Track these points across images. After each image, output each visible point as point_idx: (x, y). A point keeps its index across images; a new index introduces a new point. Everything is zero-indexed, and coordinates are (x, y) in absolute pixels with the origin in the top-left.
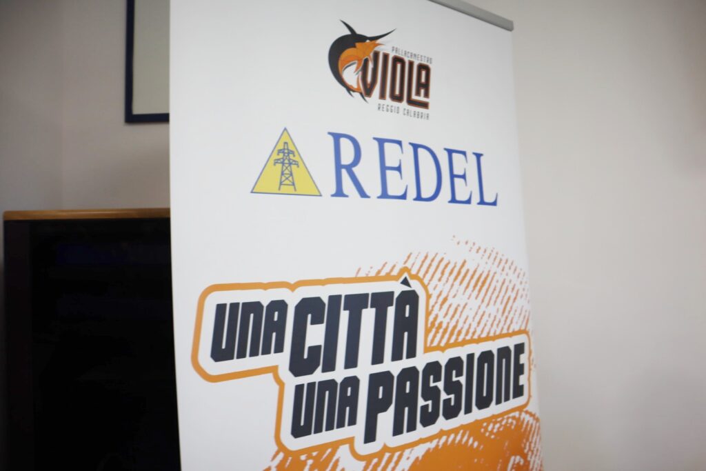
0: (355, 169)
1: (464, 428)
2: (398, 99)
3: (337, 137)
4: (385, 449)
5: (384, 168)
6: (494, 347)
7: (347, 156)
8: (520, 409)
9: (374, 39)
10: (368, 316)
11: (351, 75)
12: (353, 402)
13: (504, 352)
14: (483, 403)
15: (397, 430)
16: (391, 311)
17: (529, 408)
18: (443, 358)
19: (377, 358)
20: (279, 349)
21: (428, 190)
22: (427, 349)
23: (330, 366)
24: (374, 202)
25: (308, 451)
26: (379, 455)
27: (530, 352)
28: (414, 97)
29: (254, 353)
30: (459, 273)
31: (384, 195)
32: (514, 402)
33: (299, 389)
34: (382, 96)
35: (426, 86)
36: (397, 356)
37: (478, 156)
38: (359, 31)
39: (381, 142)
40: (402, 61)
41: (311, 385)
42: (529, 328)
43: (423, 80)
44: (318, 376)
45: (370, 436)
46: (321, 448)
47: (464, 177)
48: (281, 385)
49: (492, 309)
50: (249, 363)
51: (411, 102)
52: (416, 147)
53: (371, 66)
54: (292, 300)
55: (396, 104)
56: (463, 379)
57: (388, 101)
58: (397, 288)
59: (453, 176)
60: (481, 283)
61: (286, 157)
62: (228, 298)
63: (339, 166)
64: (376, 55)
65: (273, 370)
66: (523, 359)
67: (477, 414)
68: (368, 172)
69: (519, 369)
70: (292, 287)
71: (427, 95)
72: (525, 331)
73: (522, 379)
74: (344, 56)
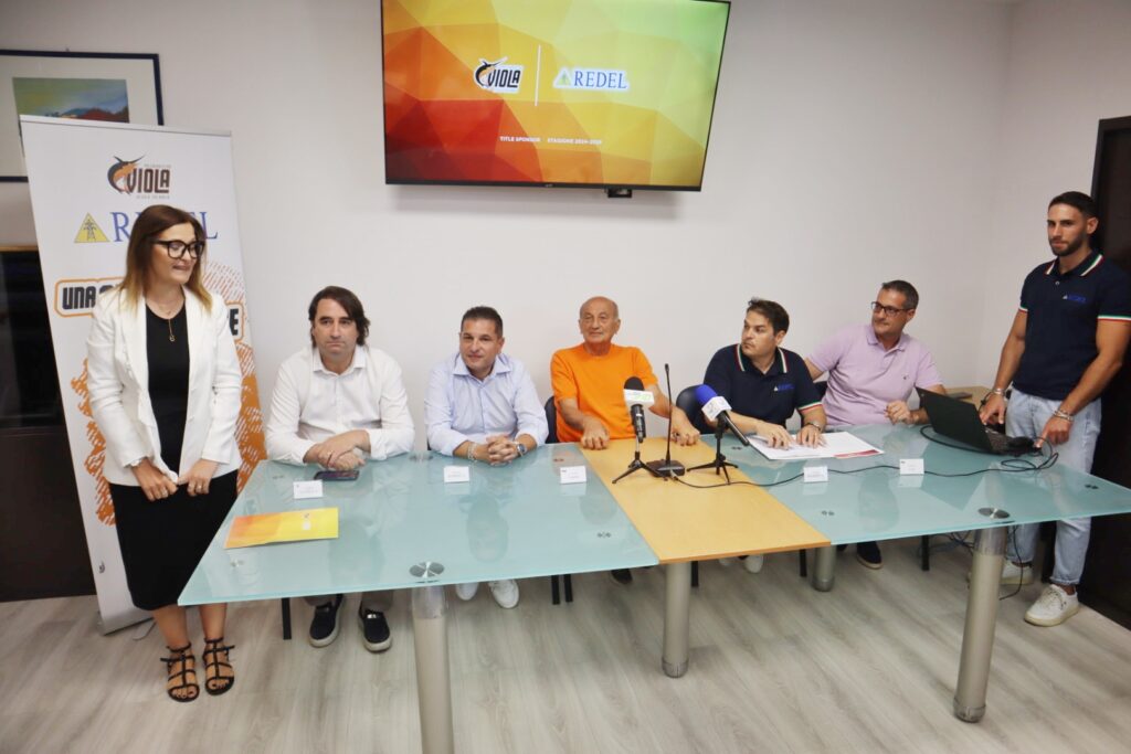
2: (150, 191)
3: (115, 215)
7: (122, 222)
8: (236, 341)
9: (132, 162)
11: (121, 183)
17: (242, 341)
20: (93, 306)
27: (243, 314)
28: (159, 188)
29: (82, 307)
34: (140, 190)
35: (167, 182)
37: (203, 214)
38: (124, 160)
40: (151, 171)
42: (244, 301)
43: (165, 178)
50: (79, 311)
51: (157, 191)
53: (132, 177)
54: (98, 285)
55: (147, 194)
57: (143, 193)
61: (90, 226)
62: (68, 286)
63: (117, 228)
64: (135, 171)
65: (91, 314)
66: (236, 317)
69: (235, 321)
70: (98, 281)
71: (167, 185)
72: (239, 303)
73: (236, 327)
74: (116, 174)
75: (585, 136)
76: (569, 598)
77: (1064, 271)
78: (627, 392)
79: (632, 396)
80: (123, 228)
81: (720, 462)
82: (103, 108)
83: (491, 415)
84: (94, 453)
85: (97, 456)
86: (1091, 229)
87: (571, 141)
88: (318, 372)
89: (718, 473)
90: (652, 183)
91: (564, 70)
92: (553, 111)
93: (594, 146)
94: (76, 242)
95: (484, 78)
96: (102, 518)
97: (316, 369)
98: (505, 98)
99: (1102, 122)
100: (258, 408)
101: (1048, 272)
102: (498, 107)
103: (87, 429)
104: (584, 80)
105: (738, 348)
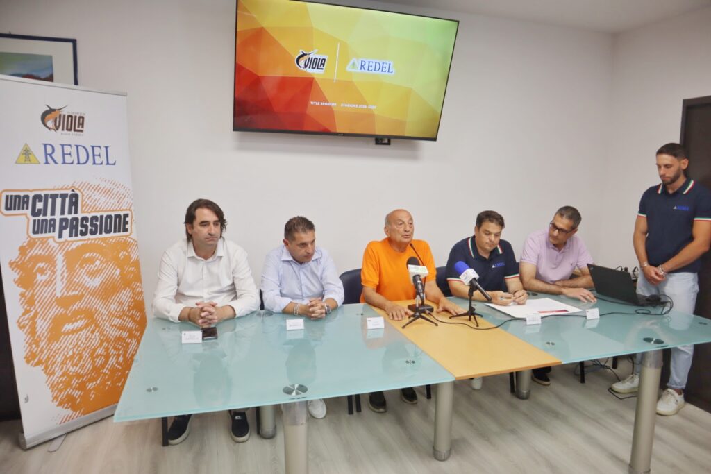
0: (53, 155)
1: (99, 239)
2: (70, 130)
3: (45, 145)
4: (66, 241)
5: (64, 154)
6: (113, 214)
7: (49, 150)
8: (126, 236)
9: (58, 110)
10: (59, 201)
11: (50, 124)
12: (54, 226)
13: (118, 216)
14: (108, 232)
15: (71, 235)
16: (67, 200)
17: (131, 236)
18: (89, 216)
19: (63, 213)
20: (27, 208)
21: (83, 159)
22: (82, 212)
23: (45, 214)
24: (60, 165)
25: (39, 239)
26: (64, 242)
27: (132, 217)
28: (77, 128)
29: (19, 209)
30: (97, 188)
31: (64, 163)
32: (122, 234)
33: (34, 221)
34: (63, 129)
35: (82, 124)
36: (70, 213)
37: (106, 148)
38: (53, 108)
39: (63, 146)
40: (71, 116)
41: (39, 220)
42: (132, 208)
43: (81, 121)
44: (41, 217)
45: (60, 236)
46: (44, 238)
47: (99, 155)
48: (28, 219)
49: (112, 201)
50: (17, 212)
51: (75, 130)
52: (77, 146)
53: (58, 119)
54: (31, 195)
55: (69, 132)
56: (98, 223)
57: (65, 131)
58: (70, 193)
59: (94, 155)
60: (107, 192)
61: (27, 152)
62: (10, 194)
63: (46, 154)
64: (60, 116)
65: (26, 214)
66: (127, 219)
67: (104, 235)
68: (58, 155)
69: (126, 223)
70: (31, 191)
71: (83, 127)
72: (129, 210)
73: (127, 226)
75: (364, 102)
76: (359, 410)
78: (410, 266)
79: (414, 269)
80: (50, 155)
81: (471, 313)
82: (35, 74)
84: (24, 314)
85: (26, 317)
86: (684, 167)
87: (356, 106)
88: (192, 258)
89: (470, 320)
90: (407, 134)
91: (353, 60)
92: (347, 86)
93: (371, 109)
94: (16, 163)
95: (302, 62)
96: (28, 362)
97: (190, 255)
98: (315, 77)
99: (685, 101)
100: (141, 283)
101: (659, 192)
102: (309, 83)
103: (20, 297)
104: (366, 67)
105: (469, 242)
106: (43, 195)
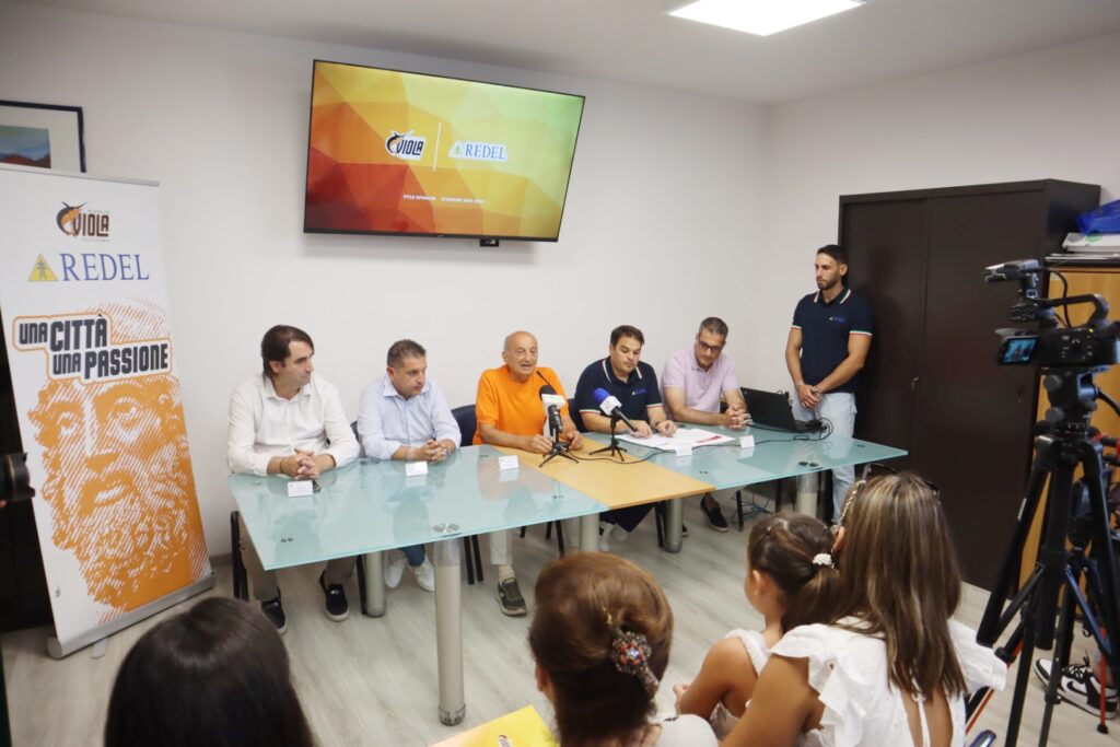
0: (74, 269)
1: (134, 379)
2: (92, 234)
3: (63, 255)
4: (95, 382)
5: (86, 267)
6: (149, 345)
7: (69, 262)
8: (166, 374)
9: (77, 208)
10: (83, 329)
11: (68, 226)
12: (79, 362)
13: (155, 348)
14: (144, 368)
15: (100, 375)
16: (94, 328)
18: (121, 348)
19: (89, 345)
20: (46, 340)
21: (109, 273)
22: (112, 344)
23: (67, 348)
24: (83, 282)
25: (61, 380)
26: (92, 384)
27: (171, 348)
28: (101, 232)
29: (36, 342)
30: (128, 311)
31: (88, 278)
32: (161, 370)
33: (55, 357)
34: (84, 234)
35: (107, 226)
36: (97, 345)
37: (137, 256)
38: (71, 205)
39: (85, 256)
40: (93, 216)
41: (60, 356)
43: (105, 223)
44: (63, 352)
45: (87, 376)
46: (66, 380)
47: (129, 267)
48: (47, 354)
49: (147, 327)
50: (33, 345)
51: (99, 235)
52: (102, 256)
53: (77, 221)
54: (49, 323)
55: (91, 237)
56: (132, 358)
57: (87, 236)
58: (96, 318)
59: (122, 267)
60: (141, 315)
61: (41, 266)
62: (24, 322)
63: (65, 268)
64: (80, 215)
65: (44, 349)
66: (166, 351)
67: (140, 373)
68: (79, 269)
69: (164, 356)
70: (49, 317)
71: (107, 230)
72: (168, 339)
73: (166, 361)
74: (63, 221)
75: (470, 196)
76: (481, 578)
77: (827, 301)
78: (544, 396)
79: (548, 399)
80: (70, 268)
81: (614, 446)
82: (24, 154)
83: (415, 430)
84: (49, 481)
85: (51, 484)
86: (843, 273)
87: (459, 200)
88: (272, 399)
89: (613, 455)
90: (521, 235)
91: (459, 143)
92: (448, 176)
93: (478, 204)
94: (30, 281)
95: (394, 146)
96: (57, 543)
98: (410, 164)
99: (842, 198)
100: (186, 435)
101: (816, 300)
102: (403, 172)
103: (42, 458)
104: (473, 152)
105: (604, 364)
106: (63, 322)
